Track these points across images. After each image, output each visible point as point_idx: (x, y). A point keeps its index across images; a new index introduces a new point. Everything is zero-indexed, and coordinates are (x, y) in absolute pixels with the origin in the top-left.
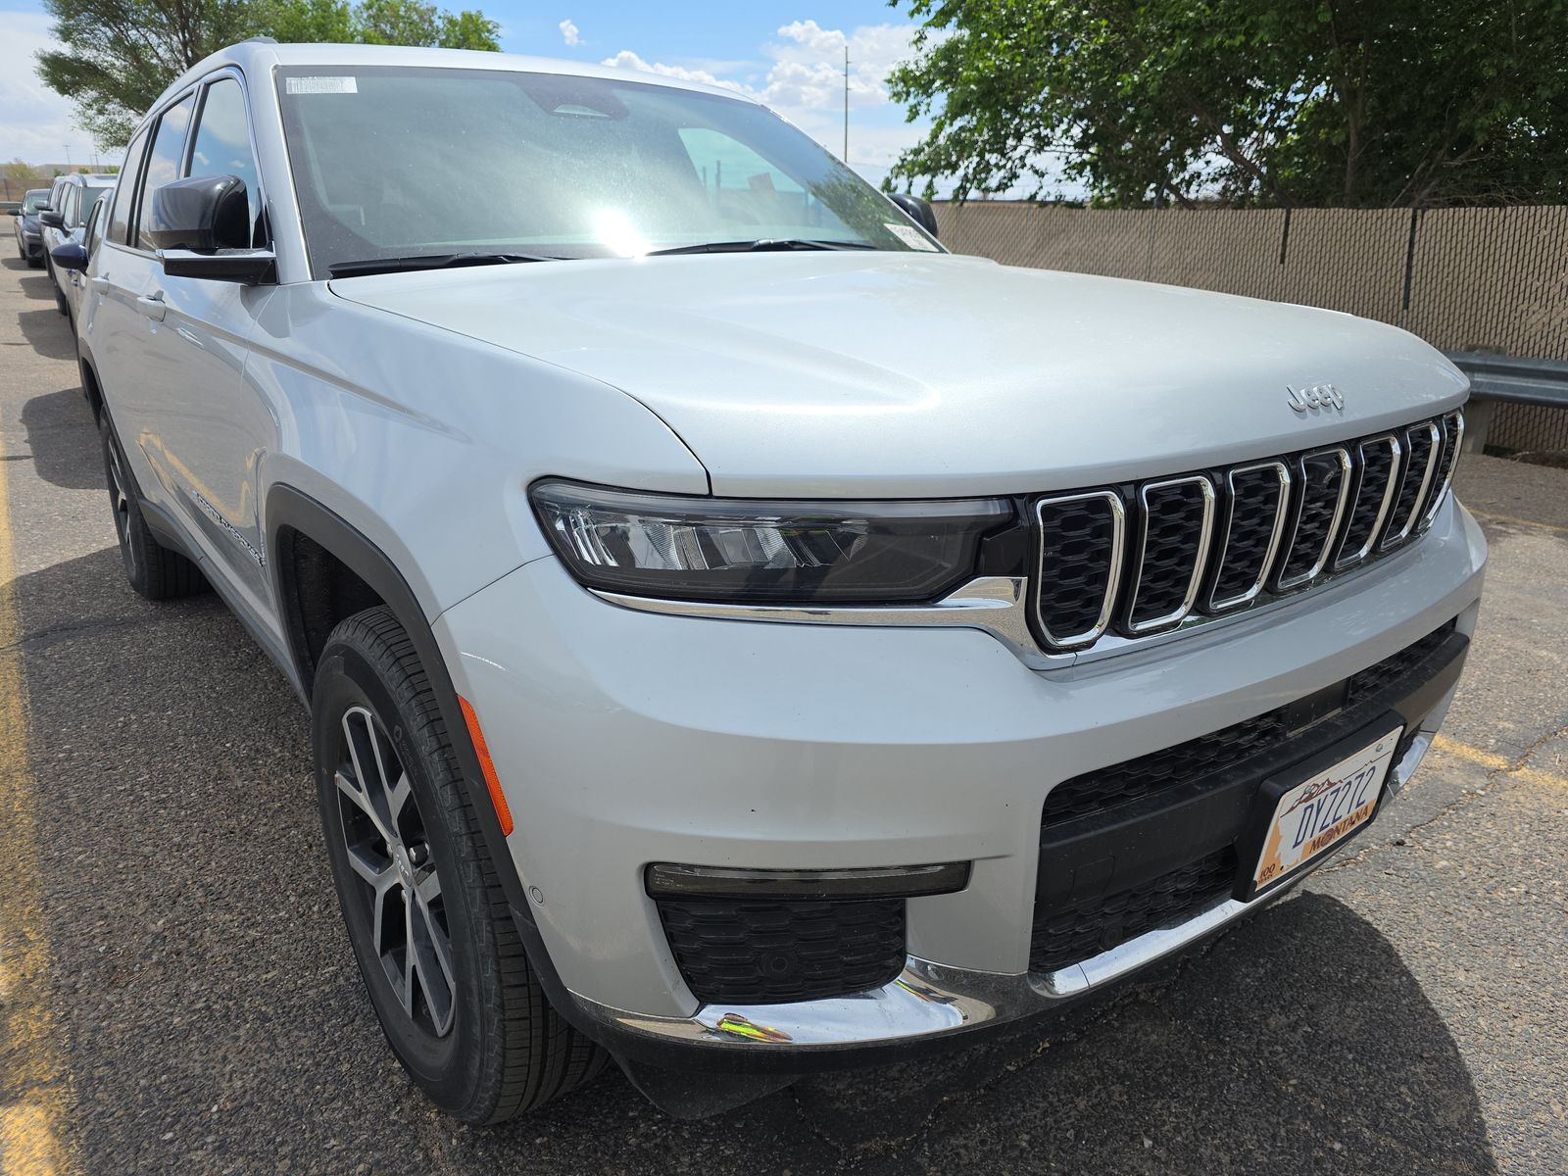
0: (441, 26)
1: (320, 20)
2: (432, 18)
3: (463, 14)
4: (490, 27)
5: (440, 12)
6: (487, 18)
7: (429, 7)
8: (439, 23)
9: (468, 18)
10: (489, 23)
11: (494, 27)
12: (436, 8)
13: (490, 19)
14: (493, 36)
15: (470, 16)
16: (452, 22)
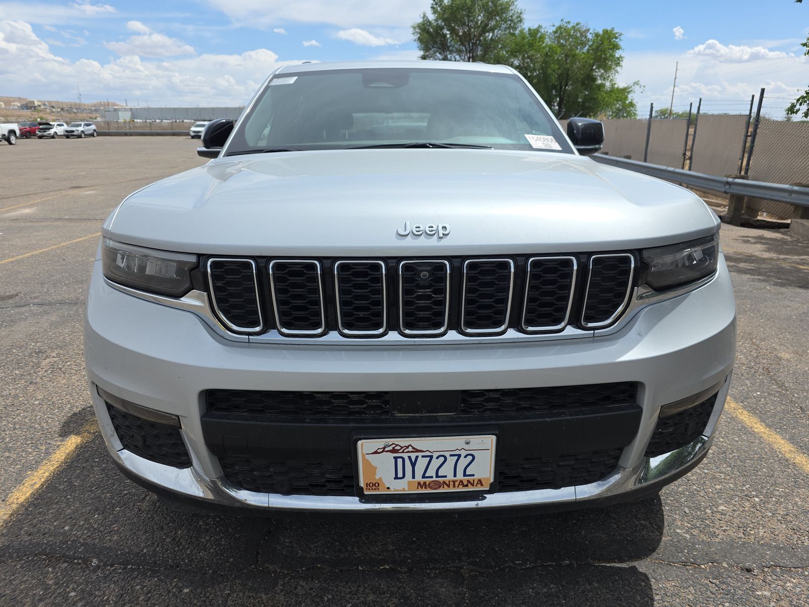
0: (591, 38)
1: (531, 42)
2: (587, 35)
3: (604, 31)
4: (617, 35)
5: (591, 31)
6: (616, 31)
7: (586, 29)
8: (590, 36)
9: (606, 32)
10: (617, 33)
11: (619, 35)
12: (589, 29)
13: (618, 31)
14: (618, 40)
15: (607, 31)
16: (597, 35)
